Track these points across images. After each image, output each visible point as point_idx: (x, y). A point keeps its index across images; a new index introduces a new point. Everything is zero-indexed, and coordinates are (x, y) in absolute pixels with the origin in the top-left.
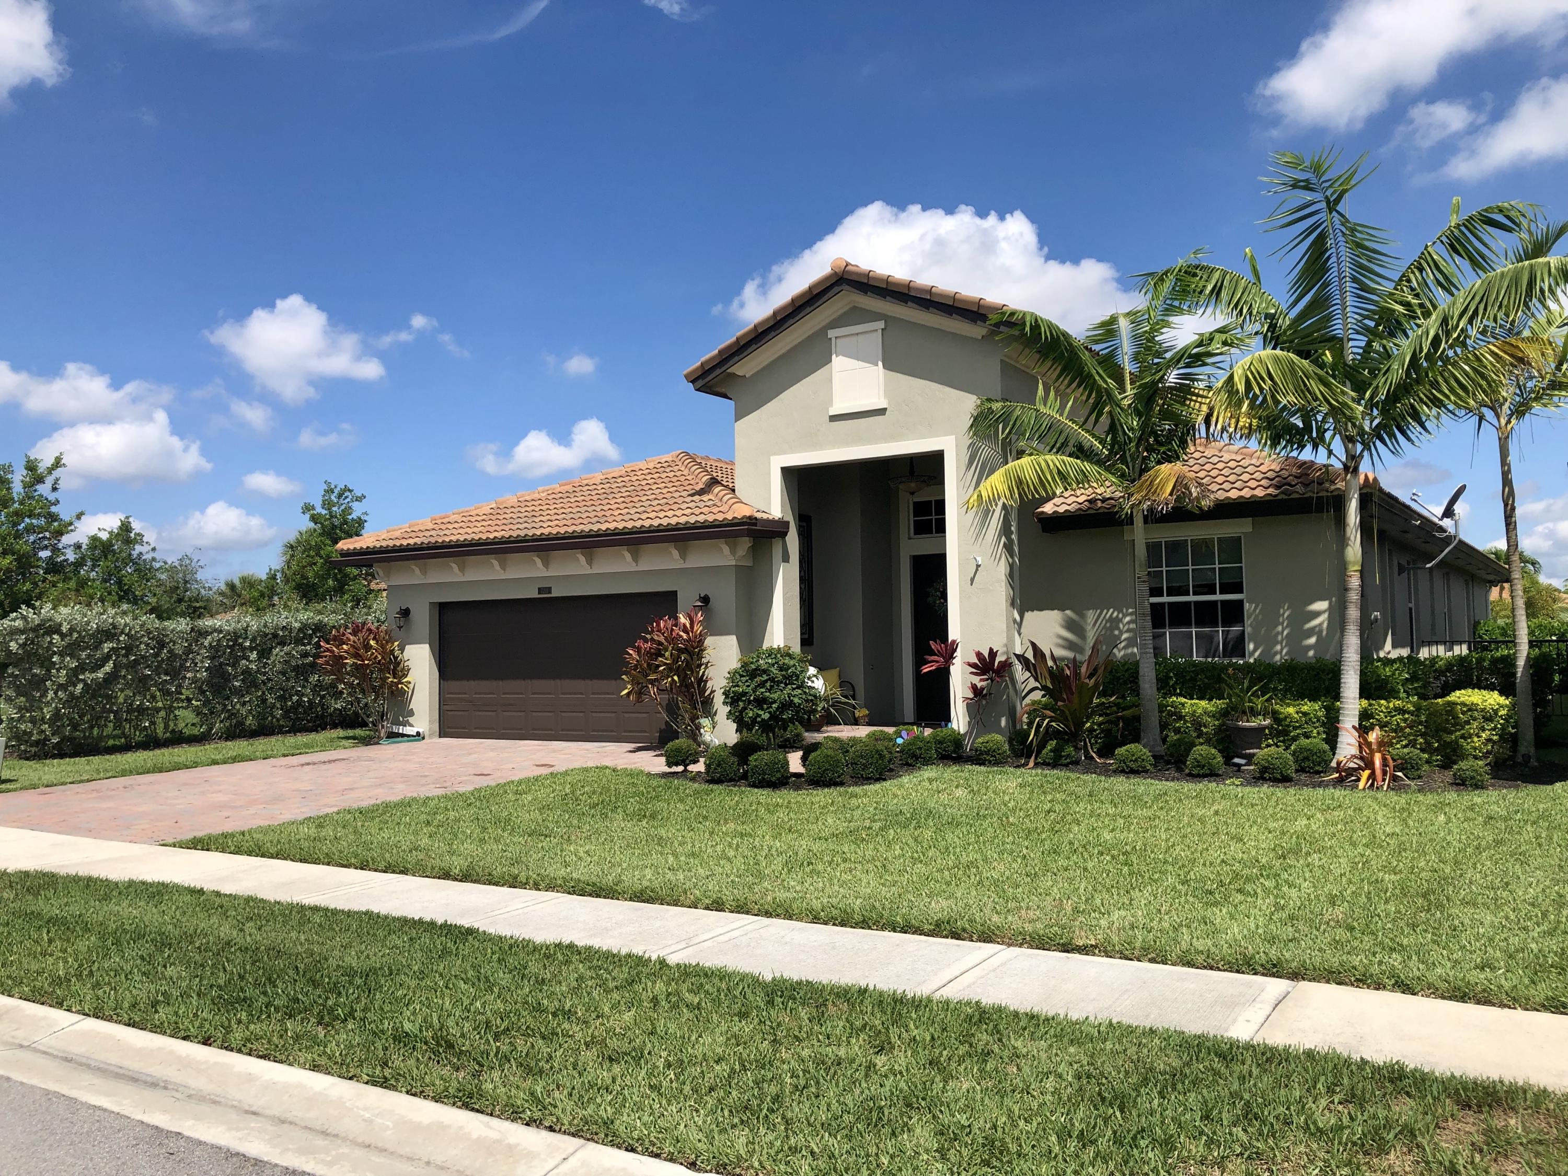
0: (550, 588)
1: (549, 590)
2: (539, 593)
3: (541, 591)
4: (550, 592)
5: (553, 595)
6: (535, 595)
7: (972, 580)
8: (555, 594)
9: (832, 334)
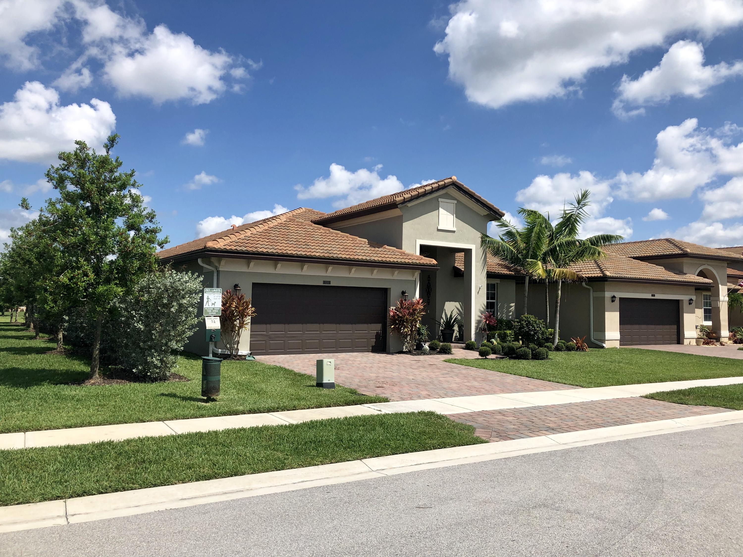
0: (330, 282)
1: (329, 282)
2: (324, 283)
3: (324, 282)
4: (330, 284)
5: (331, 285)
6: (321, 284)
7: (478, 293)
8: (332, 284)
9: (440, 200)
